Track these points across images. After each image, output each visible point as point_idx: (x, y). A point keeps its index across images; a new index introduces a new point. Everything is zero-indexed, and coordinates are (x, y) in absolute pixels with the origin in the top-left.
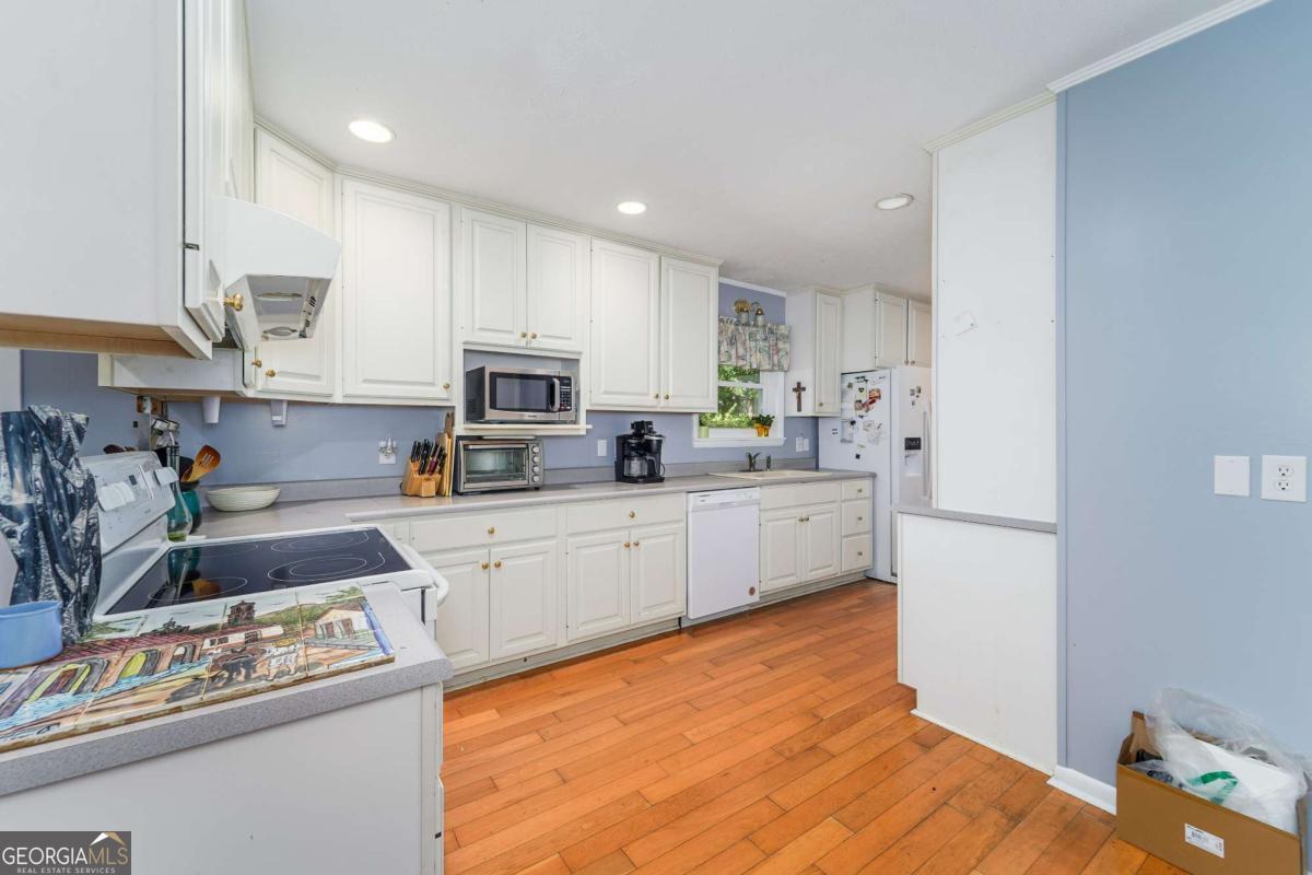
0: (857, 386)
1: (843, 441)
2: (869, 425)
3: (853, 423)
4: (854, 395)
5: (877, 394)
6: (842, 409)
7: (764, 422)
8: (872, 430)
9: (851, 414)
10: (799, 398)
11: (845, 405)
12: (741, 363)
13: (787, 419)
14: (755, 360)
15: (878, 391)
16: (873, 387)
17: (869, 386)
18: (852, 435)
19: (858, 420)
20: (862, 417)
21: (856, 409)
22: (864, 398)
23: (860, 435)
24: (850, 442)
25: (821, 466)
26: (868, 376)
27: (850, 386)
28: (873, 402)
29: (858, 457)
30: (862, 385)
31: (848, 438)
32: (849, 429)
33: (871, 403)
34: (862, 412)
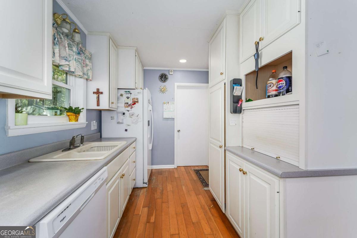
0: (125, 96)
1: (118, 123)
2: (132, 115)
3: (124, 114)
4: (124, 99)
5: (136, 101)
6: (118, 107)
7: (76, 112)
8: (134, 117)
9: (122, 109)
10: (98, 98)
11: (119, 105)
12: (63, 62)
13: (88, 110)
14: (73, 66)
15: (137, 99)
16: (135, 97)
17: (132, 96)
18: (123, 120)
19: (127, 113)
20: (128, 111)
21: (125, 107)
22: (130, 102)
23: (127, 120)
24: (122, 123)
25: (103, 136)
26: (131, 91)
27: (121, 95)
28: (135, 104)
29: (126, 130)
30: (129, 95)
31: (121, 121)
32: (121, 117)
33: (133, 104)
34: (129, 109)
